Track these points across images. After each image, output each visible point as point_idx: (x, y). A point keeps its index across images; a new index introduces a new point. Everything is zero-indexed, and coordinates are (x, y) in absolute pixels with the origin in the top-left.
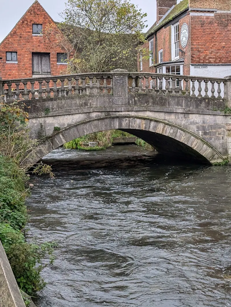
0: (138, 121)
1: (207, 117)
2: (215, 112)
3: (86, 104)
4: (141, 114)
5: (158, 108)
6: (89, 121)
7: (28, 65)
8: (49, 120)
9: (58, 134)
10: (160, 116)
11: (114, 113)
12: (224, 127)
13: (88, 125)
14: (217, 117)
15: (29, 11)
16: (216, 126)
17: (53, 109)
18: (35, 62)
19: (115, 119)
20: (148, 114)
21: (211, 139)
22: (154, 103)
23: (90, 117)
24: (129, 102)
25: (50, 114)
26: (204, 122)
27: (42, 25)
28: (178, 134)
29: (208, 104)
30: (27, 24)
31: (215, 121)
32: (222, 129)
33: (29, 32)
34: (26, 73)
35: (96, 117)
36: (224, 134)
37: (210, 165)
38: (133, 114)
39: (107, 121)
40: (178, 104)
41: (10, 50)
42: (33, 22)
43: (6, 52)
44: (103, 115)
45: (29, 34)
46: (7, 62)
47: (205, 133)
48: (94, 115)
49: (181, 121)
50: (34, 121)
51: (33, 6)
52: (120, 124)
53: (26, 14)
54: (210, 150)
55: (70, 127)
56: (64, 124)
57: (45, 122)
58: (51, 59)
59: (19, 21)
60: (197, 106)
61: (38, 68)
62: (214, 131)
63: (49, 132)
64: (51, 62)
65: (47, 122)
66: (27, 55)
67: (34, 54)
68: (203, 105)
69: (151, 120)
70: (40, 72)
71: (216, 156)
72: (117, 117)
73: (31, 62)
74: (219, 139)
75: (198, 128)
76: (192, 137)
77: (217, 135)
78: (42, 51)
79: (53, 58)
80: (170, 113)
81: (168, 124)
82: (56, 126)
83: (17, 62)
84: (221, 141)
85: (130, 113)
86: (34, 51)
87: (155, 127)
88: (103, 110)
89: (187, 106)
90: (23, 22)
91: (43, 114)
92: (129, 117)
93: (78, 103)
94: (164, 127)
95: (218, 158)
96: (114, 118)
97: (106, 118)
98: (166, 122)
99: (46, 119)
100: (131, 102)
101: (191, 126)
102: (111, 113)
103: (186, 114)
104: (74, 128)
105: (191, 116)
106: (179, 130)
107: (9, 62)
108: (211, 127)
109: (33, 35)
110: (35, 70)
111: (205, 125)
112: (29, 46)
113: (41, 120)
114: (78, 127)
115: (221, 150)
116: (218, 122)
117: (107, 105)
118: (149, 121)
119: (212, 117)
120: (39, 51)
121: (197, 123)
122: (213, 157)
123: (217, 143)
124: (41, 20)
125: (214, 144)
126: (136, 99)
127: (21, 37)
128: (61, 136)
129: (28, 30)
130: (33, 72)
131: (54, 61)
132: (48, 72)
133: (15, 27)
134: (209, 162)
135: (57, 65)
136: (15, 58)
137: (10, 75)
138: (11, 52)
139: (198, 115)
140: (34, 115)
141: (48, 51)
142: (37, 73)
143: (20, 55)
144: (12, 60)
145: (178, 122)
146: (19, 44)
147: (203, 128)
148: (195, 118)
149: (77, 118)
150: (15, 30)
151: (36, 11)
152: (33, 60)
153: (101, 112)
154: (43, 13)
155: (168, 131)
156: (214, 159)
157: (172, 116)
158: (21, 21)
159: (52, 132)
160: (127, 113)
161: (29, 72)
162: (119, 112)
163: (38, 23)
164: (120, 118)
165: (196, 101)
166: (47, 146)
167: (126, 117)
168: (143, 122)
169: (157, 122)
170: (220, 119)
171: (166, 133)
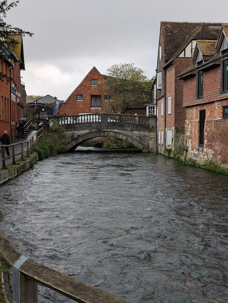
0: (111, 133)
1: (141, 132)
2: (144, 130)
3: (90, 126)
4: (113, 130)
5: (120, 128)
6: (91, 133)
7: (89, 102)
8: (76, 132)
9: (79, 137)
10: (121, 131)
12: (148, 137)
13: (91, 134)
14: (145, 132)
15: (90, 72)
16: (145, 136)
17: (77, 127)
18: (93, 100)
19: (102, 132)
20: (116, 130)
21: (143, 141)
22: (118, 126)
23: (92, 131)
24: (108, 126)
25: (76, 130)
26: (140, 134)
27: (97, 80)
28: (128, 139)
29: (142, 127)
30: (89, 79)
31: (145, 134)
32: (148, 138)
33: (90, 84)
34: (87, 107)
35: (94, 131)
36: (148, 140)
37: (142, 152)
38: (109, 130)
39: (99, 133)
40: (129, 127)
41: (79, 94)
42: (92, 79)
43: (77, 95)
44: (97, 130)
45: (90, 85)
46: (77, 100)
47: (140, 139)
48: (93, 130)
49: (130, 134)
50: (70, 132)
51: (92, 70)
52: (104, 134)
53: (88, 74)
54: (142, 146)
55: (84, 135)
56: (82, 134)
57: (74, 132)
58: (101, 99)
59: (85, 78)
60: (137, 127)
61: (94, 104)
62: (144, 138)
63: (76, 136)
64: (101, 100)
65: (75, 132)
66: (88, 97)
67: (92, 96)
68: (139, 127)
69: (117, 133)
70: (95, 105)
71: (145, 149)
72: (103, 131)
73: (90, 100)
74: (146, 142)
75: (137, 136)
76: (134, 141)
77: (145, 140)
78: (97, 94)
80: (125, 130)
81: (124, 135)
82: (79, 134)
84: (147, 143)
85: (108, 130)
86: (92, 94)
87: (119, 136)
88: (97, 128)
89: (132, 127)
90: (87, 79)
91: (74, 129)
92: (108, 131)
93: (87, 125)
94: (122, 136)
95: (146, 150)
96: (101, 132)
98: (123, 134)
99: (75, 131)
100: (108, 125)
101: (134, 136)
102: (100, 130)
103: (132, 131)
104: (86, 135)
105: (134, 131)
106: (129, 137)
107: (78, 100)
108: (143, 136)
109: (92, 85)
110: (92, 105)
111: (140, 136)
112: (89, 91)
113: (73, 132)
114: (87, 135)
115: (147, 146)
116: (146, 134)
117: (99, 126)
119: (143, 132)
120: (95, 94)
121: (136, 135)
122: (143, 149)
123: (145, 143)
124: (97, 77)
125: (144, 144)
126: (111, 124)
127: (85, 87)
128: (80, 138)
129: (89, 83)
130: (91, 106)
131: (103, 100)
132: (99, 106)
133: (82, 82)
134: (141, 151)
135: (105, 102)
136: (82, 99)
137: (79, 108)
138: (80, 95)
139: (137, 131)
140: (70, 130)
141: (100, 95)
142: (94, 107)
143: (84, 97)
144: (80, 100)
145: (129, 134)
146: (84, 91)
147: (139, 137)
148: (136, 132)
149: (86, 131)
150: (82, 83)
151: (94, 72)
152: (91, 100)
153: (96, 129)
154: (98, 73)
155: (124, 138)
156: (144, 150)
157: (126, 132)
158: (86, 78)
159: (77, 137)
160: (107, 130)
161: (89, 106)
162: (103, 129)
163: (95, 79)
164: (104, 132)
165: (136, 126)
166: (75, 142)
167: (106, 131)
168: (114, 133)
169: (119, 134)
170: (147, 133)
171: (123, 138)
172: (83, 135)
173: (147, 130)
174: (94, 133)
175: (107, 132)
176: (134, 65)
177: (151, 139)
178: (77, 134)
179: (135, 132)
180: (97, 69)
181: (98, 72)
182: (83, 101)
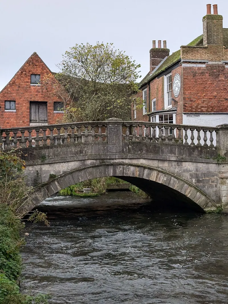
0: (132, 168)
1: (200, 165)
2: (208, 161)
3: (81, 152)
4: (135, 162)
5: (151, 156)
6: (85, 169)
7: (26, 113)
8: (45, 168)
9: (53, 181)
10: (154, 164)
11: (108, 161)
12: (217, 175)
13: (83, 172)
14: (210, 165)
15: (28, 62)
16: (209, 174)
17: (49, 156)
18: (33, 110)
19: (110, 167)
20: (142, 162)
21: (204, 186)
22: (147, 151)
23: (85, 165)
24: (123, 150)
25: (46, 162)
26: (197, 170)
27: (40, 75)
28: (172, 182)
29: (201, 152)
30: (25, 74)
31: (208, 169)
32: (215, 177)
33: (27, 82)
34: (23, 121)
35: (91, 164)
36: (217, 182)
37: (204, 213)
38: (127, 161)
39: (102, 168)
40: (172, 152)
41: (9, 99)
42: (31, 73)
43: (5, 101)
44: (98, 162)
45: (28, 84)
46: (5, 111)
47: (198, 181)
48: (89, 162)
49: (175, 169)
50: (31, 168)
51: (31, 58)
52: (114, 171)
53: (25, 65)
54: (203, 198)
55: (66, 174)
56: (60, 171)
57: (41, 169)
58: (48, 108)
59: (18, 72)
60: (190, 154)
61: (36, 116)
62: (207, 178)
63: (45, 179)
64: (48, 111)
65: (43, 169)
66: (25, 104)
67: (32, 103)
68: (196, 153)
69: (145, 168)
70: (38, 120)
71: (210, 204)
72: (112, 165)
73: (29, 111)
74: (212, 187)
75: (191, 175)
76: (186, 185)
77: (211, 183)
78: (40, 100)
79: (50, 106)
80: (164, 160)
81: (161, 172)
82: (52, 173)
83: (15, 111)
84: (215, 189)
85: (124, 161)
86: (32, 100)
87: (149, 175)
88: (98, 157)
89: (180, 154)
90: (22, 73)
91: (40, 161)
92: (123, 164)
93: (73, 150)
94: (158, 174)
95: (211, 206)
96: (108, 165)
97: (101, 166)
98: (160, 169)
99: (42, 166)
100: (125, 150)
101: (185, 174)
102: (105, 161)
103: (179, 161)
104: (70, 175)
105: (184, 164)
106: (172, 178)
107: (8, 111)
108: (204, 175)
109: (31, 84)
110: (32, 119)
111: (198, 173)
112: (27, 95)
113: (37, 168)
114: (73, 174)
115: (214, 198)
116: (211, 170)
117: (101, 152)
118: (143, 168)
119: (204, 165)
120: (36, 100)
121: (190, 171)
122: (206, 205)
123: (211, 191)
124: (39, 71)
125: (207, 192)
126: (130, 147)
127: (19, 87)
128: (56, 183)
129: (26, 80)
130: (30, 120)
131: (50, 110)
132: (45, 120)
133: (14, 78)
134: (203, 209)
135: (54, 113)
136: (13, 107)
137: (8, 123)
138: (10, 101)
139: (191, 163)
140: (31, 162)
141: (45, 100)
142: (35, 121)
143: (18, 104)
144: (10, 109)
145: (172, 169)
146: (17, 94)
147: (197, 176)
148: (188, 166)
149: (72, 165)
150: (14, 80)
151: (34, 62)
152: (30, 109)
153: (96, 159)
154: (41, 64)
155: (162, 179)
156: (208, 207)
157: (166, 164)
158: (20, 72)
159: (47, 179)
160: (121, 160)
161: (27, 120)
162: (113, 159)
163: (36, 73)
164: (114, 165)
165: (189, 149)
166: (42, 193)
167: (120, 164)
168: (137, 169)
169: (151, 169)
170: (213, 167)
171: (159, 180)
172: (65, 176)
173: (214, 159)
174: (91, 169)
175: (121, 166)
176: (112, 47)
177: (225, 180)
178: (48, 171)
179: (187, 164)
180: (39, 56)
181: (42, 61)
182: (16, 112)
